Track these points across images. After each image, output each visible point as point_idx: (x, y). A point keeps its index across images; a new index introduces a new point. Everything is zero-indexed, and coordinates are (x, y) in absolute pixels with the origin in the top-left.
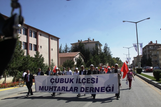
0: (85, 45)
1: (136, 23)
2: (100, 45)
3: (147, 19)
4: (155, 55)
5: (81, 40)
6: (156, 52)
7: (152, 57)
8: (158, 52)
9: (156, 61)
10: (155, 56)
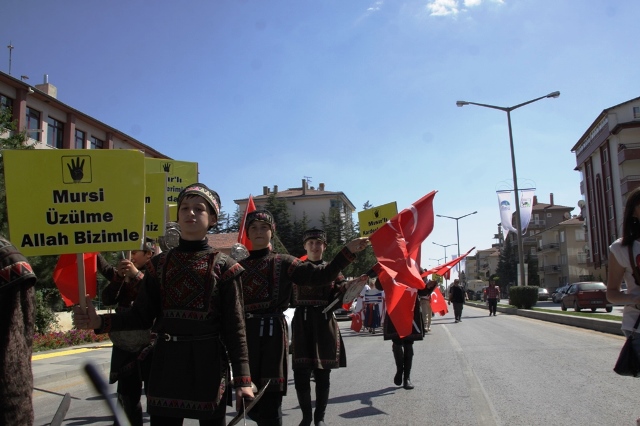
0: (289, 204)
1: (508, 110)
2: (349, 207)
3: (548, 96)
4: (552, 247)
5: (276, 187)
6: (557, 233)
7: (540, 254)
8: (562, 233)
9: (555, 268)
10: (551, 250)
